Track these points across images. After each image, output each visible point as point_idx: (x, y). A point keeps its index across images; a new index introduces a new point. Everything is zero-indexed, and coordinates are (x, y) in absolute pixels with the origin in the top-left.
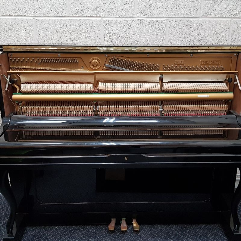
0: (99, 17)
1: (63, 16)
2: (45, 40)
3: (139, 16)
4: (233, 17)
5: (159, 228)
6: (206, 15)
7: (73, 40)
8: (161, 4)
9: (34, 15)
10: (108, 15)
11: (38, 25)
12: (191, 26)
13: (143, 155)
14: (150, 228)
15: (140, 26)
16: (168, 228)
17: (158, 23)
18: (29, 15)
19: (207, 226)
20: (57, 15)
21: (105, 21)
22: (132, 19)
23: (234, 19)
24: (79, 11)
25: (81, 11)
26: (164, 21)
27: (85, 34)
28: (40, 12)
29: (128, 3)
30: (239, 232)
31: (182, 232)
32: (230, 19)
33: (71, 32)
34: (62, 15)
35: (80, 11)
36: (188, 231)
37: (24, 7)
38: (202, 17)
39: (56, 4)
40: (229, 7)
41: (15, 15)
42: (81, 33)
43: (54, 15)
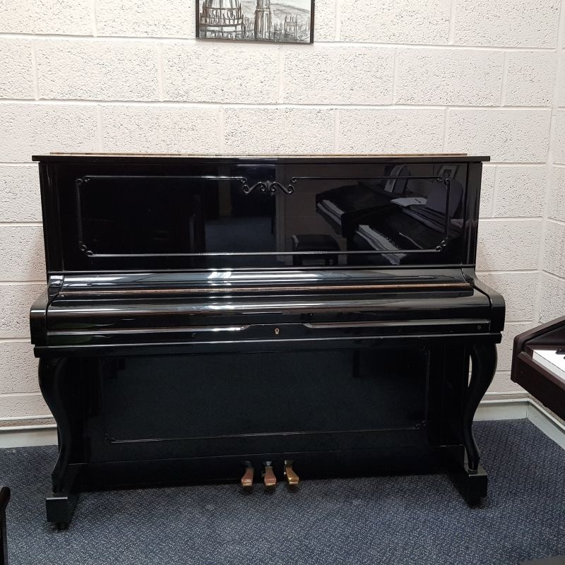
0: (216, 103)
1: (152, 102)
2: (118, 144)
3: (287, 102)
4: (450, 104)
5: (335, 484)
6: (402, 101)
7: (169, 143)
8: (324, 82)
9: (99, 99)
10: (233, 101)
11: (106, 116)
12: (378, 120)
13: (306, 325)
14: (317, 484)
15: (290, 119)
16: (351, 483)
17: (319, 114)
18: (90, 98)
19: (423, 477)
20: (141, 100)
21: (226, 110)
22: (275, 107)
23: (451, 108)
24: (180, 92)
25: (184, 93)
26: (331, 112)
27: (190, 133)
28: (110, 95)
29: (267, 79)
30: (478, 471)
31: (377, 488)
32: (444, 108)
33: (165, 129)
34: (150, 100)
35: (182, 93)
36: (387, 486)
37: (82, 84)
38: (396, 104)
39: (139, 80)
40: (441, 87)
41: (64, 98)
42: (183, 130)
43: (136, 100)
